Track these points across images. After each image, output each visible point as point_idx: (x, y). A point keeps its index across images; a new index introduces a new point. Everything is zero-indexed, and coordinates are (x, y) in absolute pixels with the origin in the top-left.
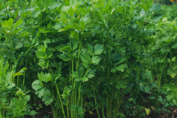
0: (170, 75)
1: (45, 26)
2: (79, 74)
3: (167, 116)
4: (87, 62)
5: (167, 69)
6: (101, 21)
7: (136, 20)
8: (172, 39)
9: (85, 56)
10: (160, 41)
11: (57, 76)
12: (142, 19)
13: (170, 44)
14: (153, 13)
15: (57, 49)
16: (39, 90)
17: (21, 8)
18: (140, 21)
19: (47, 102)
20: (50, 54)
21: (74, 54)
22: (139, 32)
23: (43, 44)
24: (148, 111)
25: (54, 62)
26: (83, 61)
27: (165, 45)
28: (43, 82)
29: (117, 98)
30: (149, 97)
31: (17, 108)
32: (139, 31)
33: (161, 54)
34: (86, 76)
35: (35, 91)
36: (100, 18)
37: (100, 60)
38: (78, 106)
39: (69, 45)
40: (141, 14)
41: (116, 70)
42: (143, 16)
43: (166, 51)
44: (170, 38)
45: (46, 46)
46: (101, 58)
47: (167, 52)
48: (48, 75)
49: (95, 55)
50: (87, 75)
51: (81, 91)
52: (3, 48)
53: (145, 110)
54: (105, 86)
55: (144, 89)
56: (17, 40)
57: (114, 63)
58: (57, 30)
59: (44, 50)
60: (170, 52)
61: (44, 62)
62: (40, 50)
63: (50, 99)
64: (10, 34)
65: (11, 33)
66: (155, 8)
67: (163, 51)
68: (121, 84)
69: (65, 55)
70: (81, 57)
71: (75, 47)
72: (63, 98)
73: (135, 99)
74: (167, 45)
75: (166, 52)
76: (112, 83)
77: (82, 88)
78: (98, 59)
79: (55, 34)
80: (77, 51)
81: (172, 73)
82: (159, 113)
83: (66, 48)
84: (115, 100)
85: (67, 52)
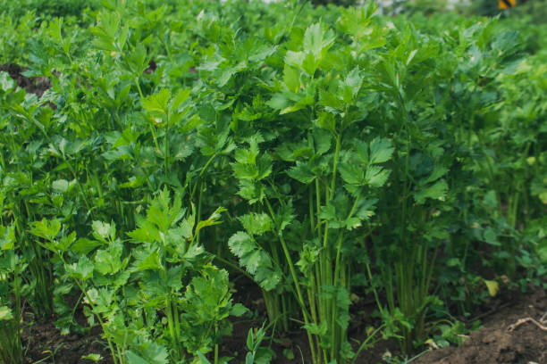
0: (537, 197)
1: (246, 104)
2: (337, 211)
3: (541, 296)
4: (356, 182)
5: (528, 181)
6: (388, 83)
7: (460, 72)
8: (539, 111)
9: (350, 168)
10: (509, 118)
11: (286, 220)
12: (473, 69)
13: (535, 123)
14: (500, 53)
15: (279, 154)
16: (248, 255)
17: (164, 57)
18: (469, 74)
19: (266, 281)
20: (267, 168)
21: (324, 165)
22: (468, 101)
23: (247, 145)
24: (492, 287)
25: (273, 186)
26: (346, 180)
27: (521, 124)
28: (255, 236)
29: (422, 261)
30: (495, 254)
31: (208, 302)
32: (470, 98)
33: (514, 148)
34: (354, 216)
35: (237, 259)
36: (388, 75)
37: (388, 175)
38: (337, 287)
39: (307, 145)
40: (472, 59)
41: (426, 196)
42: (476, 63)
43: (527, 139)
44: (533, 109)
45: (255, 151)
46: (390, 171)
47: (529, 141)
48: (262, 218)
49: (374, 165)
50: (357, 212)
51: (342, 251)
52: (147, 161)
53: (485, 284)
54: (395, 235)
55: (482, 235)
56: (179, 137)
57: (417, 178)
58: (277, 109)
59: (253, 161)
60: (535, 141)
61: (253, 188)
62: (241, 160)
63: (272, 276)
64: (163, 125)
65: (166, 123)
66: (504, 41)
67: (518, 139)
68: (435, 228)
69: (303, 168)
70: (341, 170)
71: (324, 147)
72: (301, 270)
73: (464, 260)
74: (527, 126)
75: (526, 143)
76: (413, 227)
77: (344, 244)
78: (383, 174)
79: (273, 119)
80: (330, 156)
81: (541, 192)
82: (524, 290)
83: (303, 152)
84: (417, 266)
85: (304, 160)
